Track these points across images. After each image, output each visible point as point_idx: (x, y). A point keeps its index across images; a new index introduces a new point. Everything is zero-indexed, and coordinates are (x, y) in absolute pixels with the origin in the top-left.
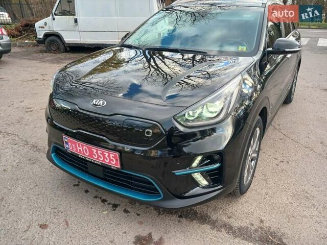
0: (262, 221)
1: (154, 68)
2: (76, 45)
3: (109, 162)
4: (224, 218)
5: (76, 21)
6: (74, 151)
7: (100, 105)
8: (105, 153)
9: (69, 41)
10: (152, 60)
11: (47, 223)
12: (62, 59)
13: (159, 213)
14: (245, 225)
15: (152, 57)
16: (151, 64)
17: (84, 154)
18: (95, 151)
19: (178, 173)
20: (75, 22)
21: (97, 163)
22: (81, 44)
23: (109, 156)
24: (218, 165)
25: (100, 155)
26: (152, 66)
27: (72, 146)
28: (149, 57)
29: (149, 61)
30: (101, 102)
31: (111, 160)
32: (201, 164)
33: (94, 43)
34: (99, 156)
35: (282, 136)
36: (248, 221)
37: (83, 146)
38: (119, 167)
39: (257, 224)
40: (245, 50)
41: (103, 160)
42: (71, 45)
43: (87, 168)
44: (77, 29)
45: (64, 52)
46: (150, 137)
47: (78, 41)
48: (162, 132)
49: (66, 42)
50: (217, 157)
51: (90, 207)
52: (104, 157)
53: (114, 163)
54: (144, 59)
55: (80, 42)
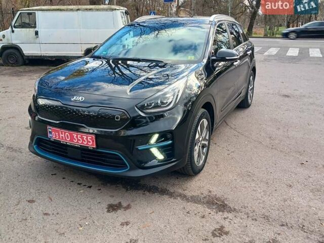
0: (210, 192)
1: (119, 75)
2: (36, 58)
3: (87, 144)
4: (180, 191)
5: (37, 33)
6: (57, 138)
7: (79, 100)
8: (83, 136)
9: (28, 54)
10: (116, 68)
11: (34, 199)
12: (21, 72)
13: (127, 190)
14: (196, 194)
15: (116, 66)
16: (116, 72)
17: (66, 140)
18: (75, 135)
19: (141, 148)
20: (36, 35)
21: (77, 146)
22: (41, 56)
23: (87, 139)
24: (170, 142)
25: (79, 138)
26: (117, 73)
27: (56, 134)
28: (114, 66)
29: (113, 69)
30: (81, 98)
31: (88, 142)
32: (158, 141)
33: (56, 55)
34: (78, 140)
35: (237, 134)
36: (199, 192)
37: (65, 133)
38: (95, 147)
39: (206, 193)
40: (193, 59)
41: (82, 143)
42: (30, 58)
43: (66, 153)
44: (37, 40)
45: (22, 65)
46: (119, 121)
47: (37, 53)
48: (128, 117)
49: (26, 55)
50: (169, 136)
51: (69, 188)
52: (83, 140)
53: (91, 144)
54: (109, 68)
55: (40, 55)
